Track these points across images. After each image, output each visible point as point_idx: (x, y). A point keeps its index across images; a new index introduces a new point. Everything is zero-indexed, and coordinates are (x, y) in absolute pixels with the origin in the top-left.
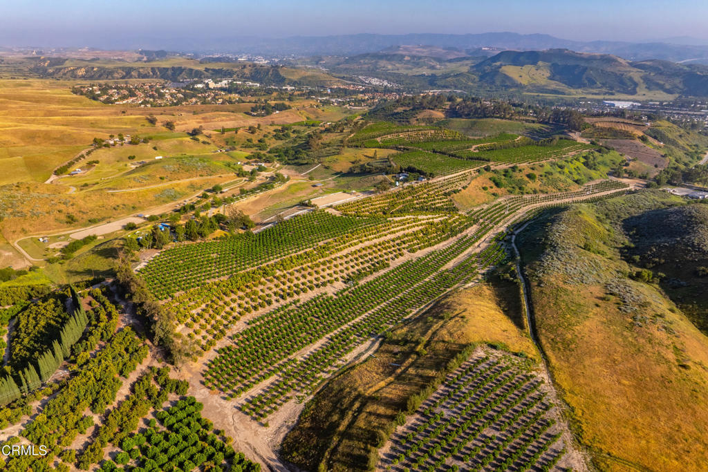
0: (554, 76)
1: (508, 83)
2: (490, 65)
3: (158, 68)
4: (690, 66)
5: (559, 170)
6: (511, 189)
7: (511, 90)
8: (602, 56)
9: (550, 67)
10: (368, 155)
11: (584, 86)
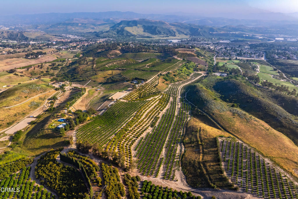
0: (145, 31)
1: (129, 35)
2: (118, 27)
4: (189, 24)
5: (181, 71)
6: (171, 81)
7: (131, 37)
8: (159, 22)
9: (142, 27)
10: (109, 73)
11: (157, 34)
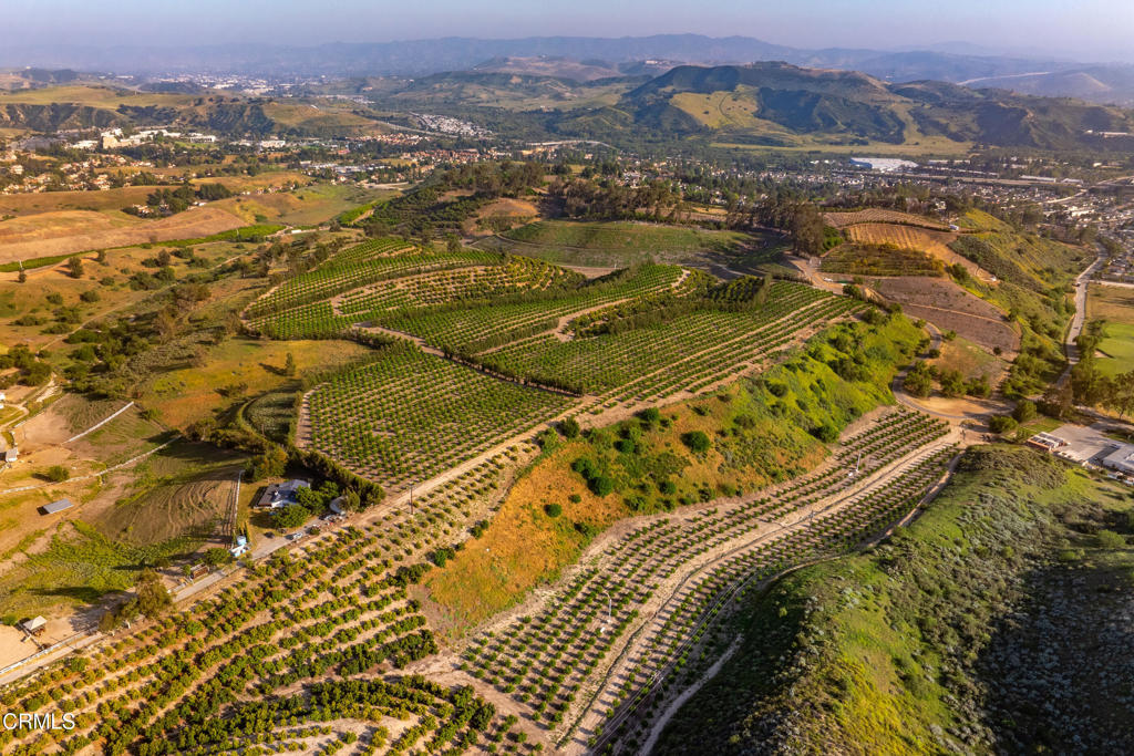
0: (763, 111)
1: (685, 126)
2: (654, 92)
3: (23, 106)
4: (983, 91)
5: (774, 400)
7: (690, 139)
8: (843, 75)
9: (758, 94)
10: (274, 363)
11: (816, 129)
